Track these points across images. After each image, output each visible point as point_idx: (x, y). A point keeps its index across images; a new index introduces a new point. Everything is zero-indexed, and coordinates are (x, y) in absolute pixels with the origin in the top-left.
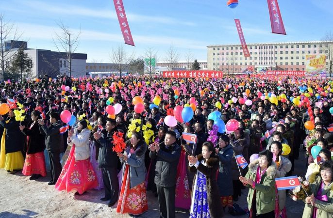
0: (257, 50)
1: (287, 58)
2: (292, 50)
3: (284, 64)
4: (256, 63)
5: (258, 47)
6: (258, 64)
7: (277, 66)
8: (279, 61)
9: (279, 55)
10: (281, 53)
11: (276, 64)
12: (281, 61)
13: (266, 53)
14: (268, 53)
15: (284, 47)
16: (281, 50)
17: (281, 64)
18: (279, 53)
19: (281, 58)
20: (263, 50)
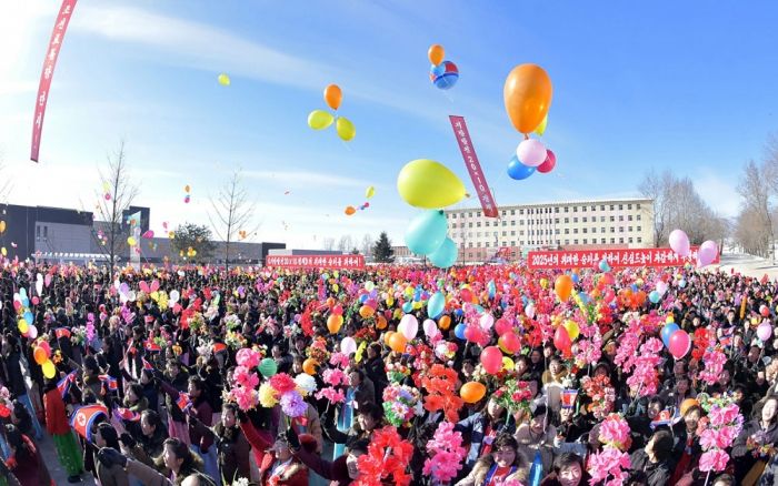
0: (525, 217)
1: (576, 231)
2: (584, 214)
3: (572, 243)
4: (522, 243)
5: (525, 211)
6: (526, 243)
7: (559, 248)
8: (562, 237)
9: (562, 226)
10: (567, 221)
11: (558, 242)
12: (567, 237)
13: (540, 222)
14: (544, 222)
15: (571, 209)
16: (567, 215)
17: (567, 242)
18: (562, 220)
19: (567, 232)
20: (535, 217)
